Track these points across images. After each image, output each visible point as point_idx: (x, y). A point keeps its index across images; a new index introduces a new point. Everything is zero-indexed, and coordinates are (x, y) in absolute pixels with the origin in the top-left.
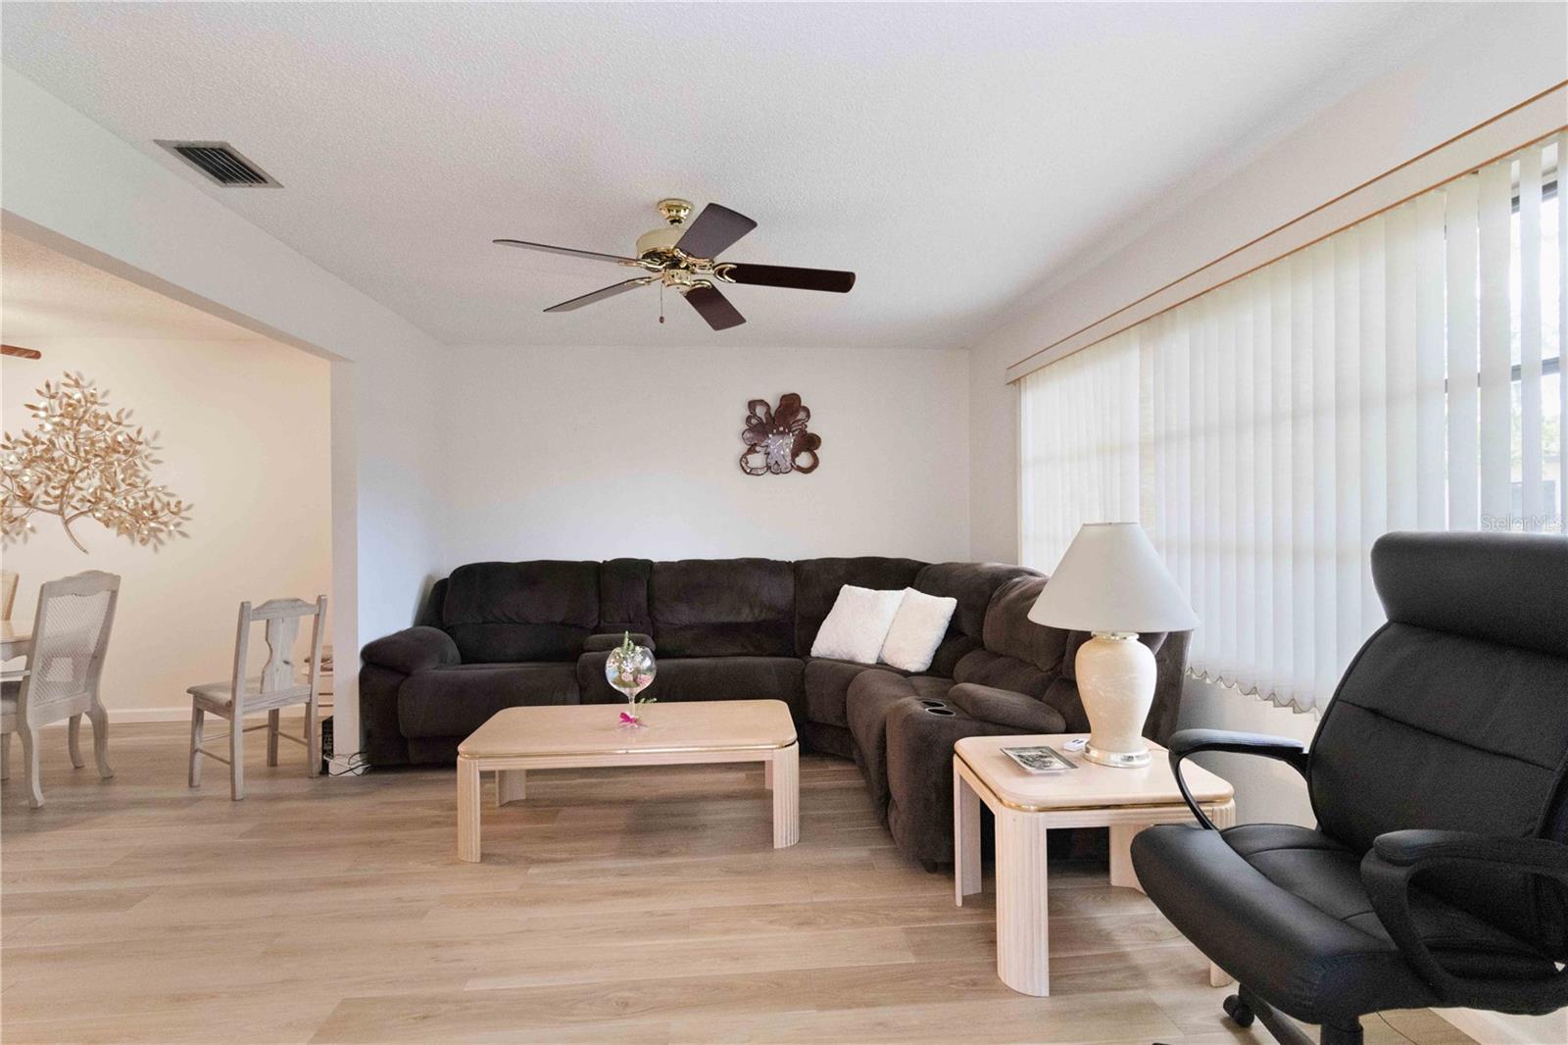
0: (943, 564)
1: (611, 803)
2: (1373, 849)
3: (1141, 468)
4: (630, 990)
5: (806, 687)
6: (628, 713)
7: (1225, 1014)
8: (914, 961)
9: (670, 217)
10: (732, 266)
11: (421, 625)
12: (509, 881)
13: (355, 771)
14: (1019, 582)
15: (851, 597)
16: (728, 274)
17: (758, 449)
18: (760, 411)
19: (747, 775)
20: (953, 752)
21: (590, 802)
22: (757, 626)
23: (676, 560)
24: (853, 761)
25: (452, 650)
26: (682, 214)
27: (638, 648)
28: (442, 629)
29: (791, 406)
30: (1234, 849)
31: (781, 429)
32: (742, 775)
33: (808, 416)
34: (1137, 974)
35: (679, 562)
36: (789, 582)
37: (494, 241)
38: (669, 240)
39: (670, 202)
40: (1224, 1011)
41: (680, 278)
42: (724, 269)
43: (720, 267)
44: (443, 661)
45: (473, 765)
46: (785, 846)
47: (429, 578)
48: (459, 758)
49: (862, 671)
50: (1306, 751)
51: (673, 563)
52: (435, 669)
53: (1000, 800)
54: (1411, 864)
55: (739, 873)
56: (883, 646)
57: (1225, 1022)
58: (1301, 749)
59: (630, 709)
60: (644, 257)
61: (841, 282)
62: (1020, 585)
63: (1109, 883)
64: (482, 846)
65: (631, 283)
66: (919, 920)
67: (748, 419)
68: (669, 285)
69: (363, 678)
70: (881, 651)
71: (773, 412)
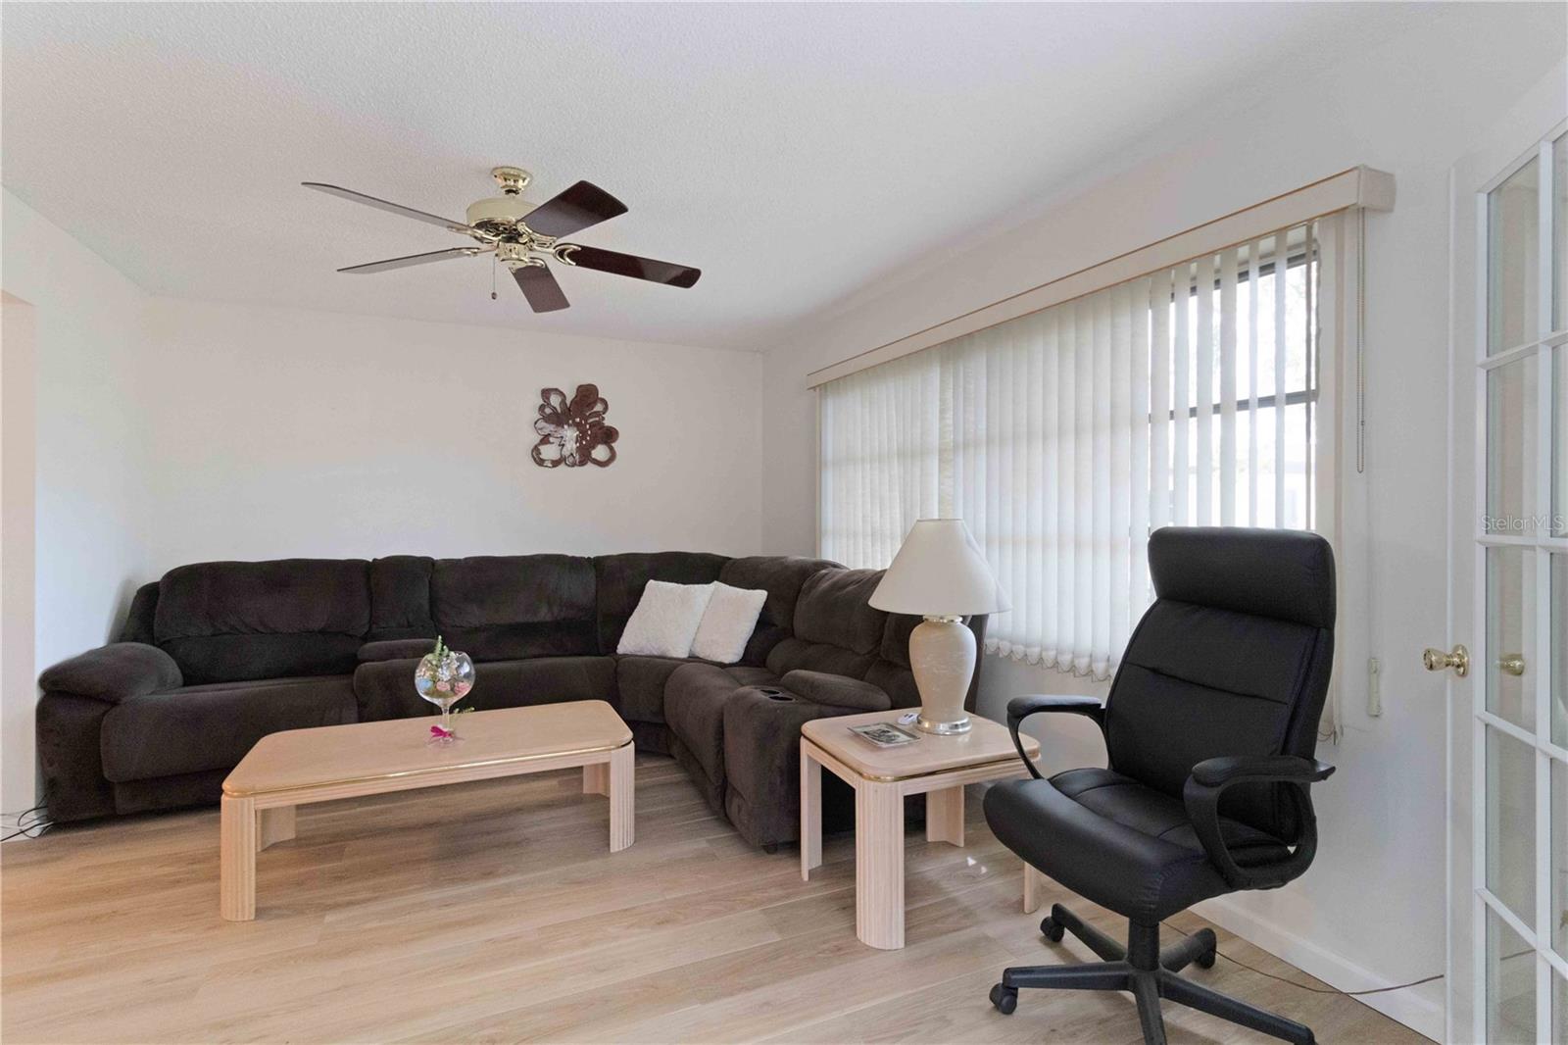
0: (748, 558)
1: (406, 829)
2: (1191, 776)
3: (940, 471)
4: (495, 1025)
5: (620, 685)
6: (440, 726)
7: (1042, 934)
8: (779, 939)
9: (506, 186)
10: (576, 247)
11: (121, 641)
12: (304, 934)
13: (28, 833)
14: (826, 574)
15: (658, 593)
16: (569, 256)
17: (551, 439)
18: (555, 400)
19: (559, 782)
20: (800, 734)
21: (384, 832)
22: (557, 626)
23: (462, 557)
24: (671, 756)
25: (173, 670)
26: (521, 184)
27: (452, 654)
28: (154, 645)
29: (587, 396)
30: (1061, 791)
31: (578, 420)
32: (554, 782)
33: (606, 408)
34: (967, 913)
35: (466, 559)
36: (591, 576)
37: (303, 184)
38: (509, 212)
39: (506, 170)
40: (1041, 932)
41: (518, 254)
42: (565, 250)
43: (562, 247)
44: (163, 684)
45: (246, 805)
46: (621, 849)
47: (128, 583)
48: (224, 798)
49: (678, 665)
50: (1103, 706)
51: (459, 560)
52: (152, 693)
53: (861, 774)
54: (1219, 784)
55: (580, 883)
56: (694, 640)
57: (1042, 940)
58: (1100, 705)
59: (443, 722)
60: (479, 226)
61: (687, 277)
62: (827, 578)
63: (925, 839)
64: (257, 900)
65: (457, 251)
66: (771, 900)
67: (542, 408)
68: (503, 260)
69: (42, 712)
70: (692, 646)
71: (568, 402)
